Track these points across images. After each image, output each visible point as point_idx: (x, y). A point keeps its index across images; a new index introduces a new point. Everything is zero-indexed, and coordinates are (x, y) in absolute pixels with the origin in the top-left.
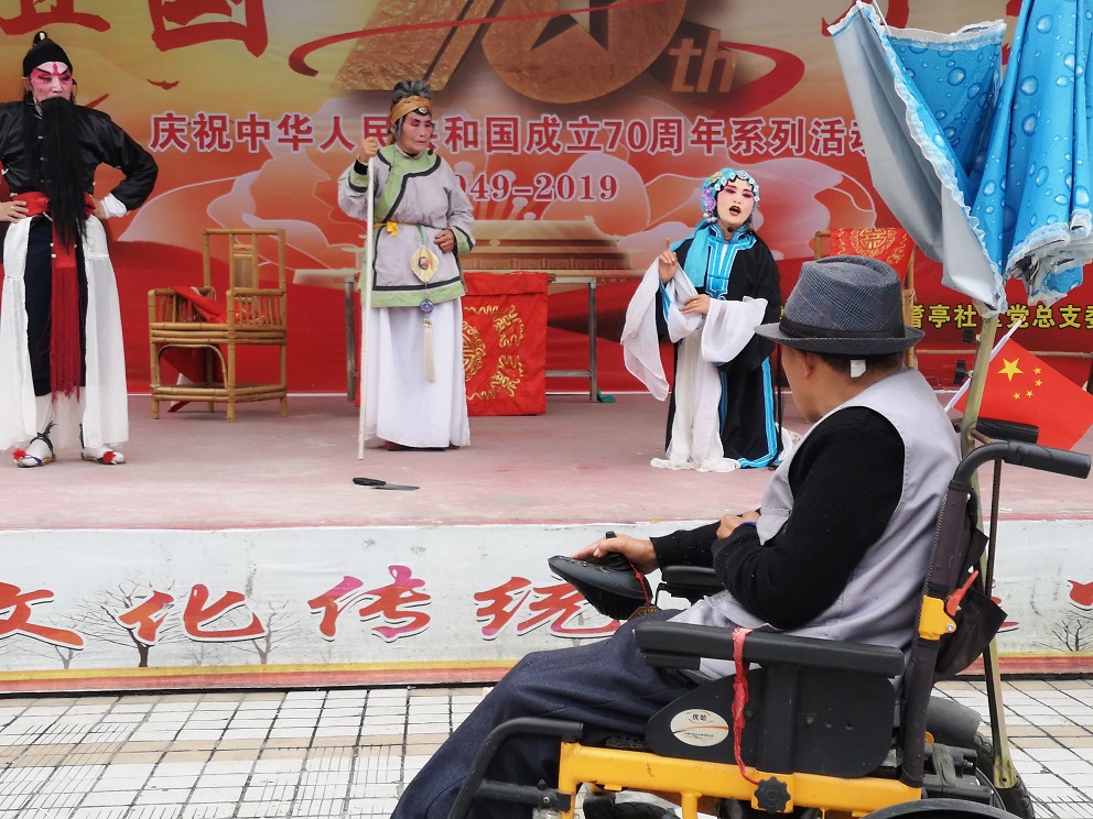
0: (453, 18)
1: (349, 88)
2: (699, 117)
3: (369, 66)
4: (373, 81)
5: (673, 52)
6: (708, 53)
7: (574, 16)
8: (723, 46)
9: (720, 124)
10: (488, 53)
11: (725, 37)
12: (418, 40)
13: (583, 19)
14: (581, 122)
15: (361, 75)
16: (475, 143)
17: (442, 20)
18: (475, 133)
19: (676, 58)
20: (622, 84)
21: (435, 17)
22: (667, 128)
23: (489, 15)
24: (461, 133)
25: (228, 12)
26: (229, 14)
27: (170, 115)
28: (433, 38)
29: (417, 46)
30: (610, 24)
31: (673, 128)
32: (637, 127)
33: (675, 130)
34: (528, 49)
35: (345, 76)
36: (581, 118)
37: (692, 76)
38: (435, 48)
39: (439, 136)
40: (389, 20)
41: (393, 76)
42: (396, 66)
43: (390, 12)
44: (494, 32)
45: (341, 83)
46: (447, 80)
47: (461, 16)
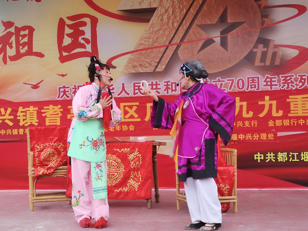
0: (167, 43)
1: (128, 72)
2: (266, 75)
3: (135, 64)
4: (137, 69)
5: (255, 50)
6: (269, 50)
7: (214, 39)
8: (276, 46)
9: (276, 78)
10: (180, 55)
11: (277, 43)
12: (153, 53)
13: (218, 40)
14: (217, 80)
15: (132, 67)
16: (175, 90)
17: (162, 45)
18: (176, 87)
19: (256, 52)
20: (234, 64)
21: (160, 44)
22: (253, 80)
23: (181, 41)
24: (170, 87)
26: (86, 48)
27: (64, 86)
28: (159, 52)
29: (153, 55)
30: (229, 41)
31: (256, 80)
32: (241, 81)
33: (257, 81)
34: (196, 53)
35: (126, 68)
36: (217, 78)
37: (263, 59)
38: (160, 55)
39: (161, 89)
40: (143, 46)
41: (144, 67)
42: (145, 63)
43: (143, 43)
44: (182, 48)
45: (125, 71)
46: (164, 67)
47: (170, 43)
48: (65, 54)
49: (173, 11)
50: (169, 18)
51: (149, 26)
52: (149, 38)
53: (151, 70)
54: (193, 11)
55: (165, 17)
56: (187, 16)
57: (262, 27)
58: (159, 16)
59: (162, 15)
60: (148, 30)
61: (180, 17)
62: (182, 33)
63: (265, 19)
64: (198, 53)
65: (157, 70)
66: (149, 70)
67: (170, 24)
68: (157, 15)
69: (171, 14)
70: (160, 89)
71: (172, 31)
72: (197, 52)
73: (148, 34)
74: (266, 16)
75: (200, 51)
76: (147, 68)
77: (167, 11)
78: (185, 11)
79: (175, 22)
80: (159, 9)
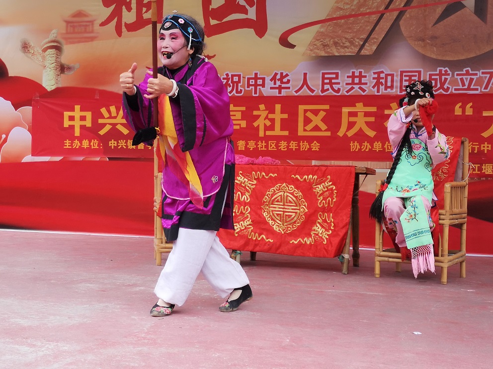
0: (382, 8)
1: (314, 55)
3: (327, 41)
4: (329, 50)
10: (403, 28)
12: (358, 24)
13: (470, 4)
14: (464, 72)
15: (322, 46)
16: (392, 87)
17: (374, 10)
18: (392, 81)
21: (370, 8)
23: (405, 5)
24: (383, 81)
25: (246, 12)
28: (369, 22)
29: (357, 27)
30: (490, 7)
34: (430, 26)
35: (311, 48)
36: (464, 70)
38: (369, 28)
39: (368, 84)
40: (341, 12)
41: (341, 46)
42: (344, 40)
43: (342, 7)
44: (408, 16)
45: (309, 52)
46: (375, 48)
47: (387, 8)
48: (213, 22)
53: (353, 52)
64: (434, 25)
65: (363, 52)
66: (350, 52)
70: (366, 84)
72: (432, 24)
75: (437, 22)
76: (346, 49)
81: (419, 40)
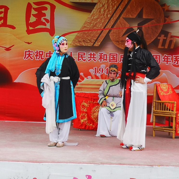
0: (102, 28)
1: (75, 45)
2: (165, 55)
3: (80, 40)
4: (81, 43)
5: (159, 38)
6: (168, 38)
7: (133, 28)
8: (172, 37)
9: (170, 57)
10: (111, 37)
11: (173, 34)
12: (93, 33)
15: (78, 42)
16: (106, 60)
18: (106, 57)
19: (160, 39)
21: (98, 28)
22: (156, 57)
23: (111, 28)
24: (103, 57)
26: (46, 26)
27: (29, 51)
28: (97, 33)
29: (92, 35)
31: (158, 57)
34: (121, 36)
35: (74, 42)
37: (163, 44)
38: (97, 36)
40: (86, 28)
41: (86, 42)
42: (87, 40)
43: (86, 26)
44: (112, 32)
45: (73, 44)
46: (100, 44)
47: (104, 28)
48: (31, 28)
49: (107, 6)
50: (104, 11)
51: (91, 15)
52: (90, 23)
53: (91, 45)
54: (121, 8)
55: (102, 10)
56: (117, 11)
57: (165, 23)
58: (98, 9)
59: (100, 8)
60: (90, 17)
61: (112, 11)
62: (113, 22)
63: (167, 19)
65: (95, 45)
66: (90, 45)
67: (105, 15)
68: (97, 8)
69: (106, 8)
70: (96, 58)
71: (106, 20)
73: (90, 20)
74: (168, 17)
75: (123, 35)
76: (88, 43)
77: (103, 6)
78: (115, 7)
79: (109, 14)
80: (99, 4)
81: (117, 42)
